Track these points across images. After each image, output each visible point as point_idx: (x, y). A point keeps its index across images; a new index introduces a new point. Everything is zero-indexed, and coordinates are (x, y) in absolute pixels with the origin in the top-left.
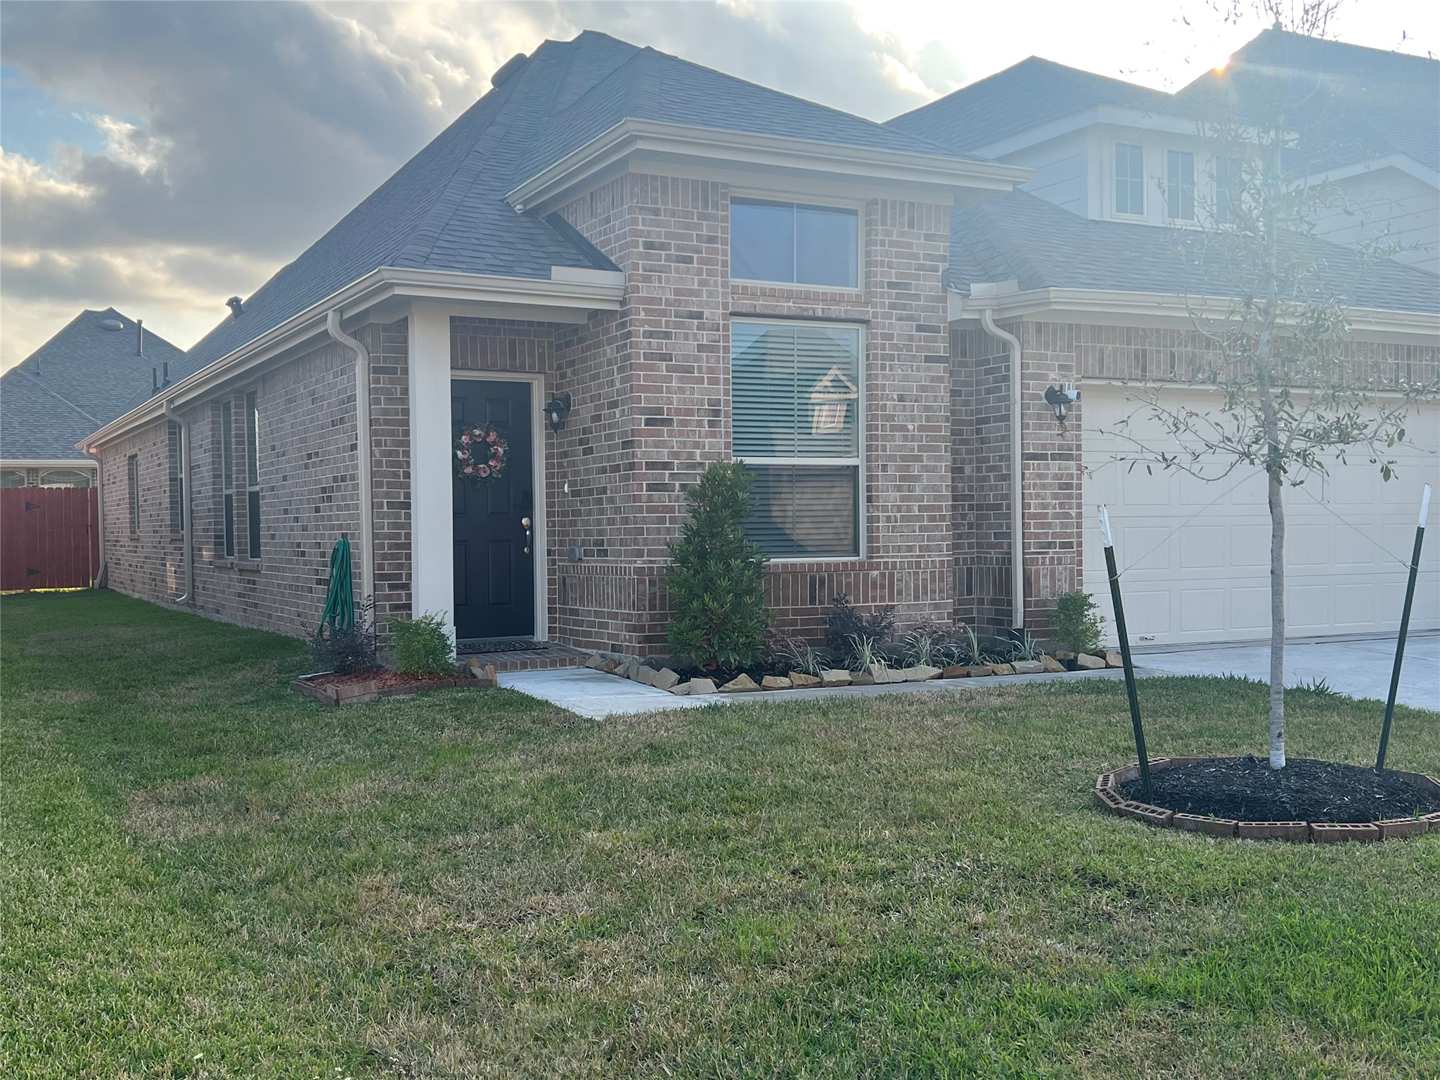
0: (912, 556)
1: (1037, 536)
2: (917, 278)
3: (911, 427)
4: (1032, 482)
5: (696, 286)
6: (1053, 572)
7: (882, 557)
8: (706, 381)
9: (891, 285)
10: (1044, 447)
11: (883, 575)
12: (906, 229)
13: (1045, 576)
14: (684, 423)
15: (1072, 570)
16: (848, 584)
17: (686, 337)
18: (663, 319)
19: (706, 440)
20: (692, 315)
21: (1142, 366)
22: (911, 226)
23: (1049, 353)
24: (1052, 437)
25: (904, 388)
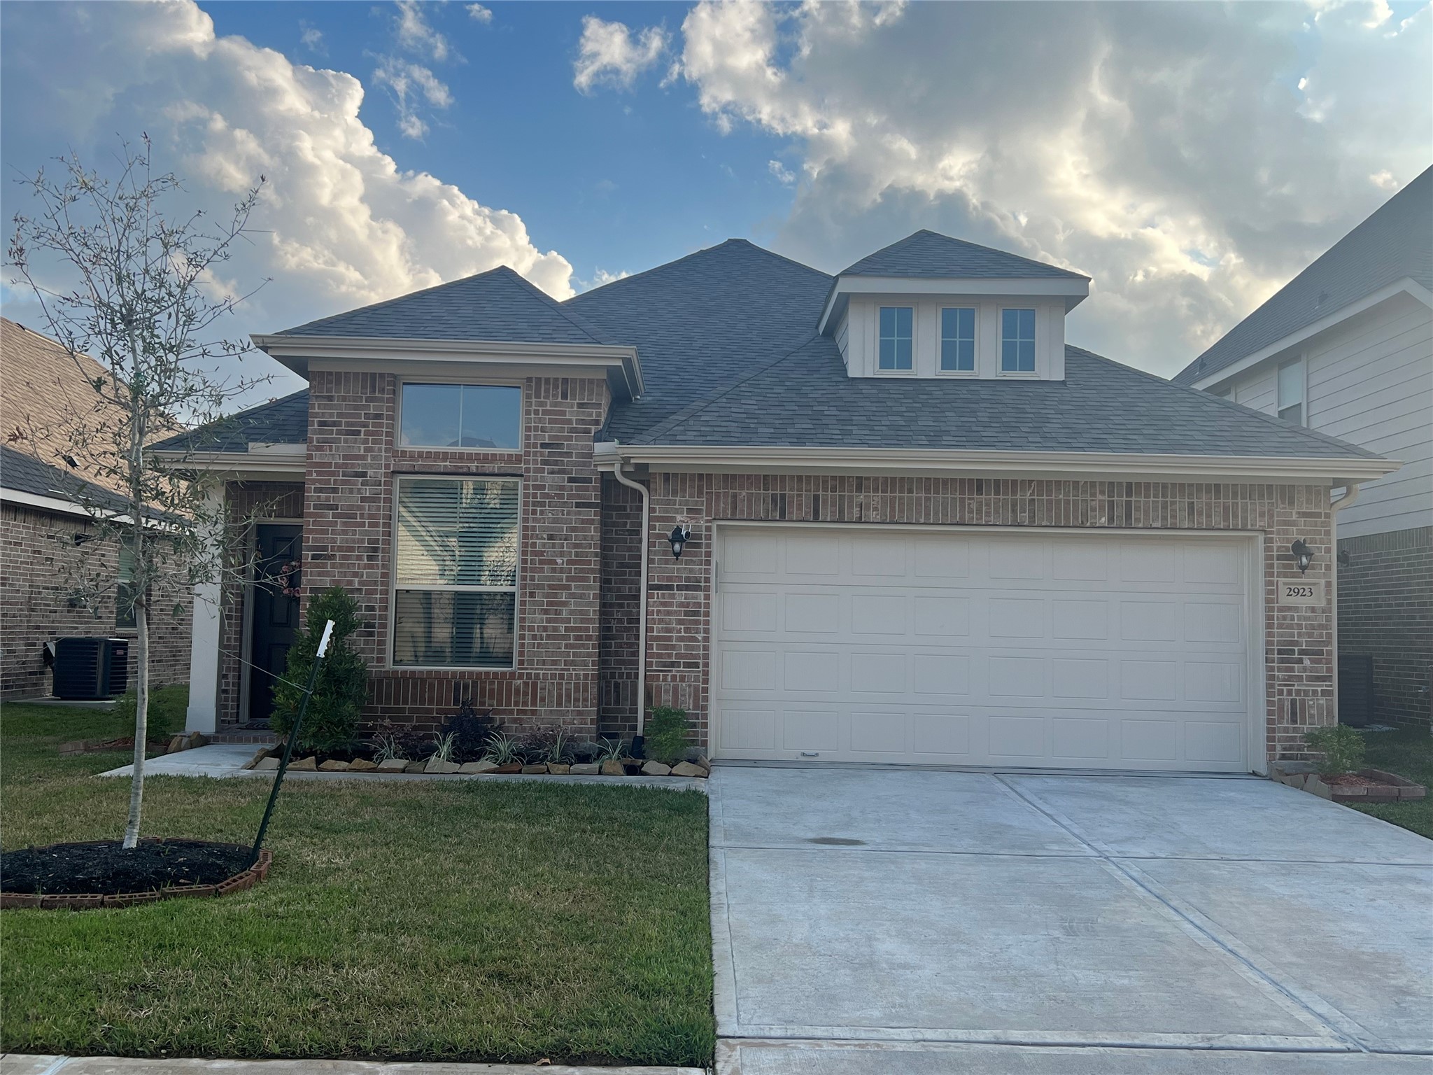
0: (556, 669)
1: (659, 656)
2: (570, 439)
3: (559, 561)
4: (655, 609)
5: (362, 452)
6: (675, 689)
7: (527, 669)
8: (367, 525)
9: (543, 446)
10: (670, 579)
11: (526, 684)
12: (560, 399)
13: (667, 691)
14: (345, 558)
15: (696, 688)
16: (492, 691)
17: (351, 491)
18: (332, 478)
19: (365, 571)
20: (357, 475)
21: (780, 508)
22: (565, 396)
23: (678, 499)
24: (679, 571)
25: (553, 529)
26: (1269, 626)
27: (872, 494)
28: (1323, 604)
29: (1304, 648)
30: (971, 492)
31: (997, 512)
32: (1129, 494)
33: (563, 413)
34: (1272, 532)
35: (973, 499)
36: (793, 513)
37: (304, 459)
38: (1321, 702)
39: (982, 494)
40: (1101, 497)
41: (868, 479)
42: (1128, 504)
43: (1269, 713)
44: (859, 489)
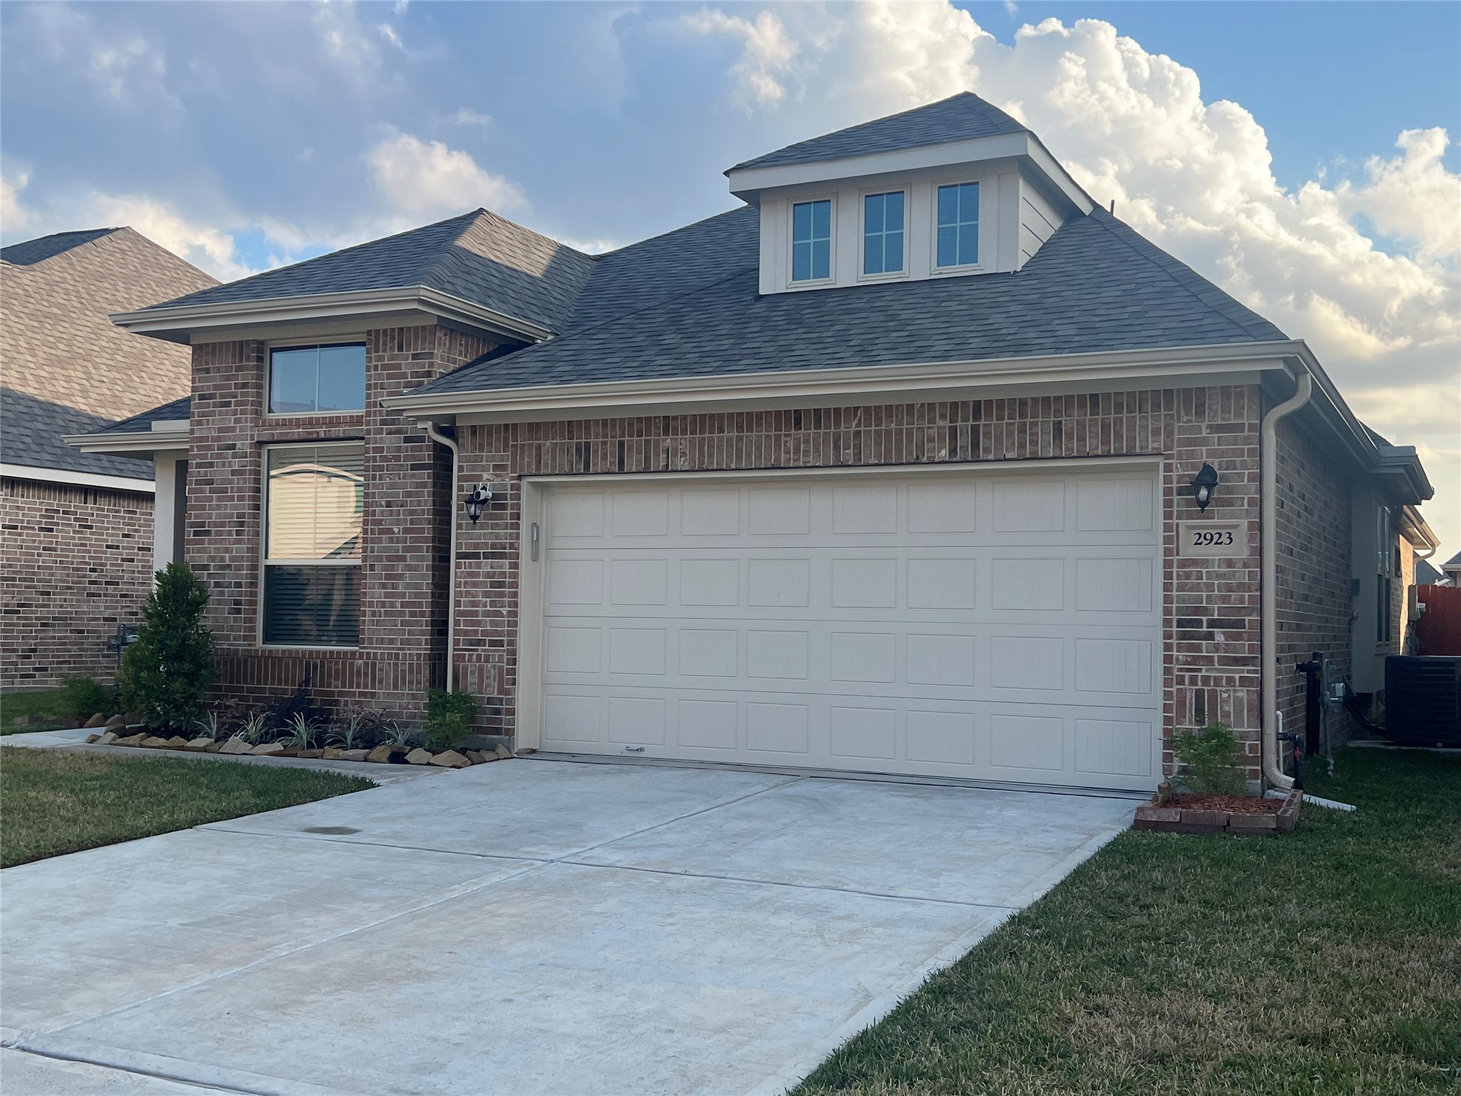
0: (393, 649)
1: (466, 633)
3: (396, 530)
4: (463, 580)
5: (232, 425)
6: (481, 670)
7: (367, 648)
8: (236, 499)
10: (476, 546)
11: (366, 664)
12: (396, 352)
13: (472, 673)
14: (219, 533)
15: (501, 669)
16: (337, 671)
17: (224, 465)
18: (209, 453)
19: (234, 546)
20: (229, 447)
21: (584, 460)
22: (400, 349)
23: (485, 454)
24: (484, 536)
25: (391, 495)
26: (1167, 587)
27: (680, 436)
28: (1245, 554)
29: (1216, 617)
30: (788, 427)
32: (977, 416)
33: (399, 367)
34: (1172, 457)
35: (790, 435)
36: (597, 464)
37: (188, 435)
38: (1240, 694)
39: (800, 429)
40: (940, 423)
41: (675, 418)
42: (975, 429)
43: (1167, 708)
44: (666, 432)
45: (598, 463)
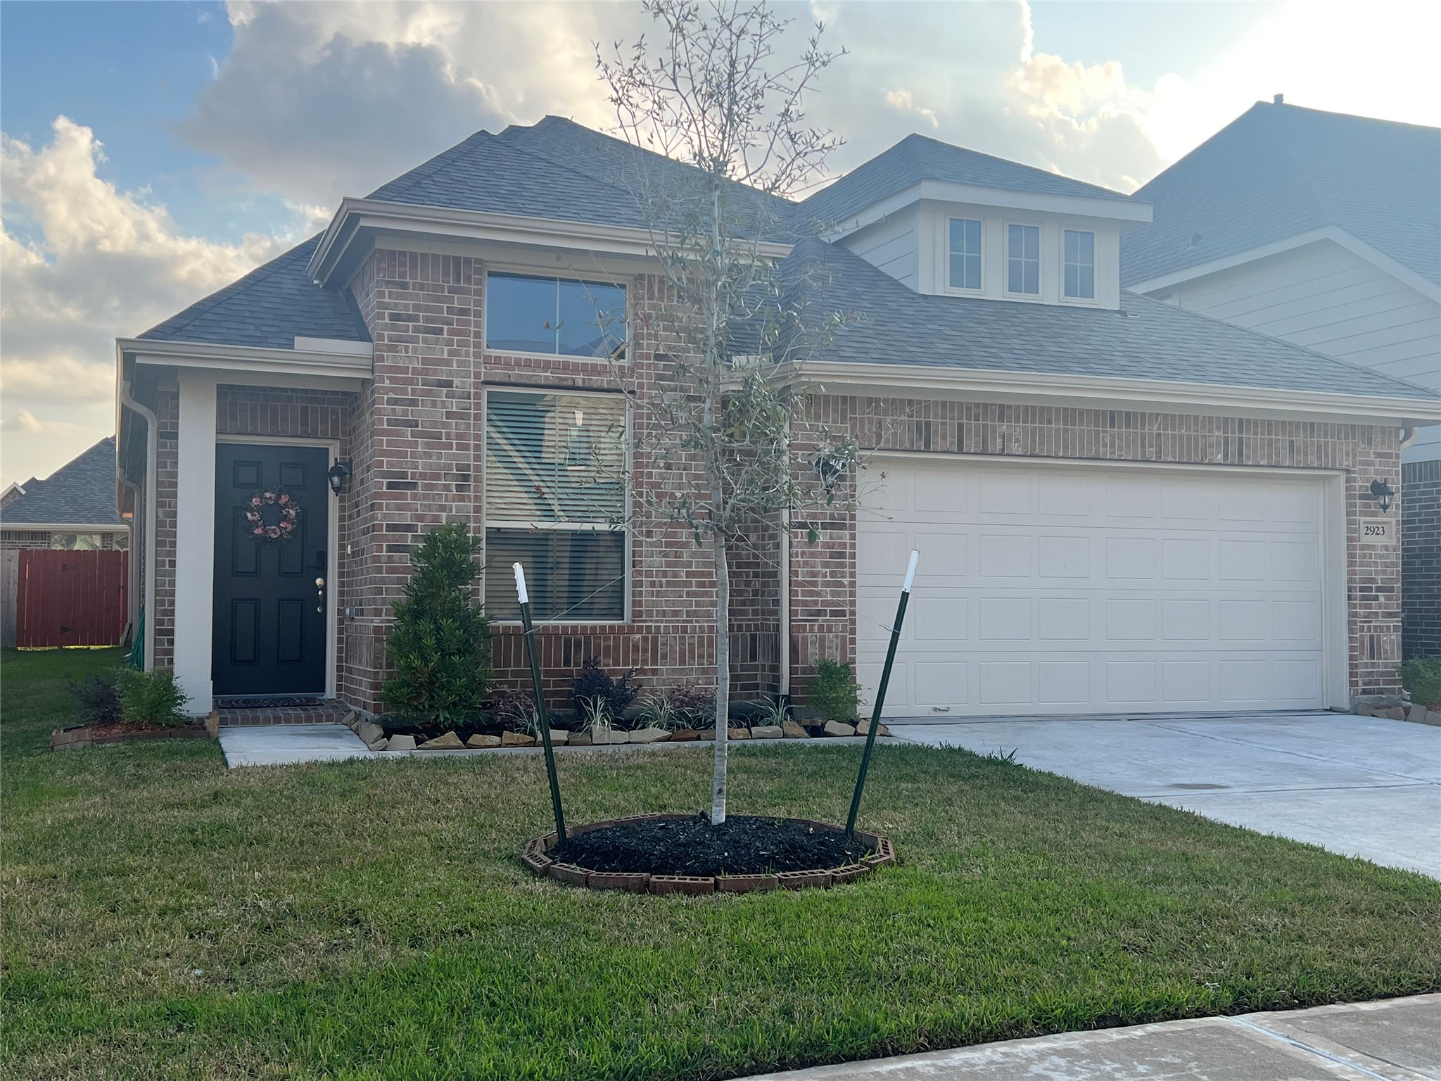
0: (678, 621)
1: (805, 603)
3: (679, 494)
4: (800, 550)
5: (445, 356)
6: (822, 640)
7: (645, 621)
8: (455, 447)
9: (658, 357)
10: (814, 516)
11: (645, 639)
12: (675, 303)
13: (813, 643)
14: (431, 487)
15: (844, 639)
16: (607, 648)
17: (434, 404)
18: (410, 387)
19: (454, 504)
20: (441, 384)
21: (924, 438)
22: (681, 299)
23: (821, 424)
24: (822, 506)
25: (671, 456)
26: (1351, 564)
27: (1013, 424)
28: (1392, 543)
29: (1379, 585)
30: (1105, 425)
31: (1128, 447)
32: (1241, 430)
34: (1354, 472)
35: (1107, 432)
37: (371, 362)
38: (1393, 637)
39: (1114, 427)
40: (1216, 433)
41: (1009, 407)
42: (1240, 440)
43: (1352, 649)
44: (1001, 419)
45: (937, 442)
